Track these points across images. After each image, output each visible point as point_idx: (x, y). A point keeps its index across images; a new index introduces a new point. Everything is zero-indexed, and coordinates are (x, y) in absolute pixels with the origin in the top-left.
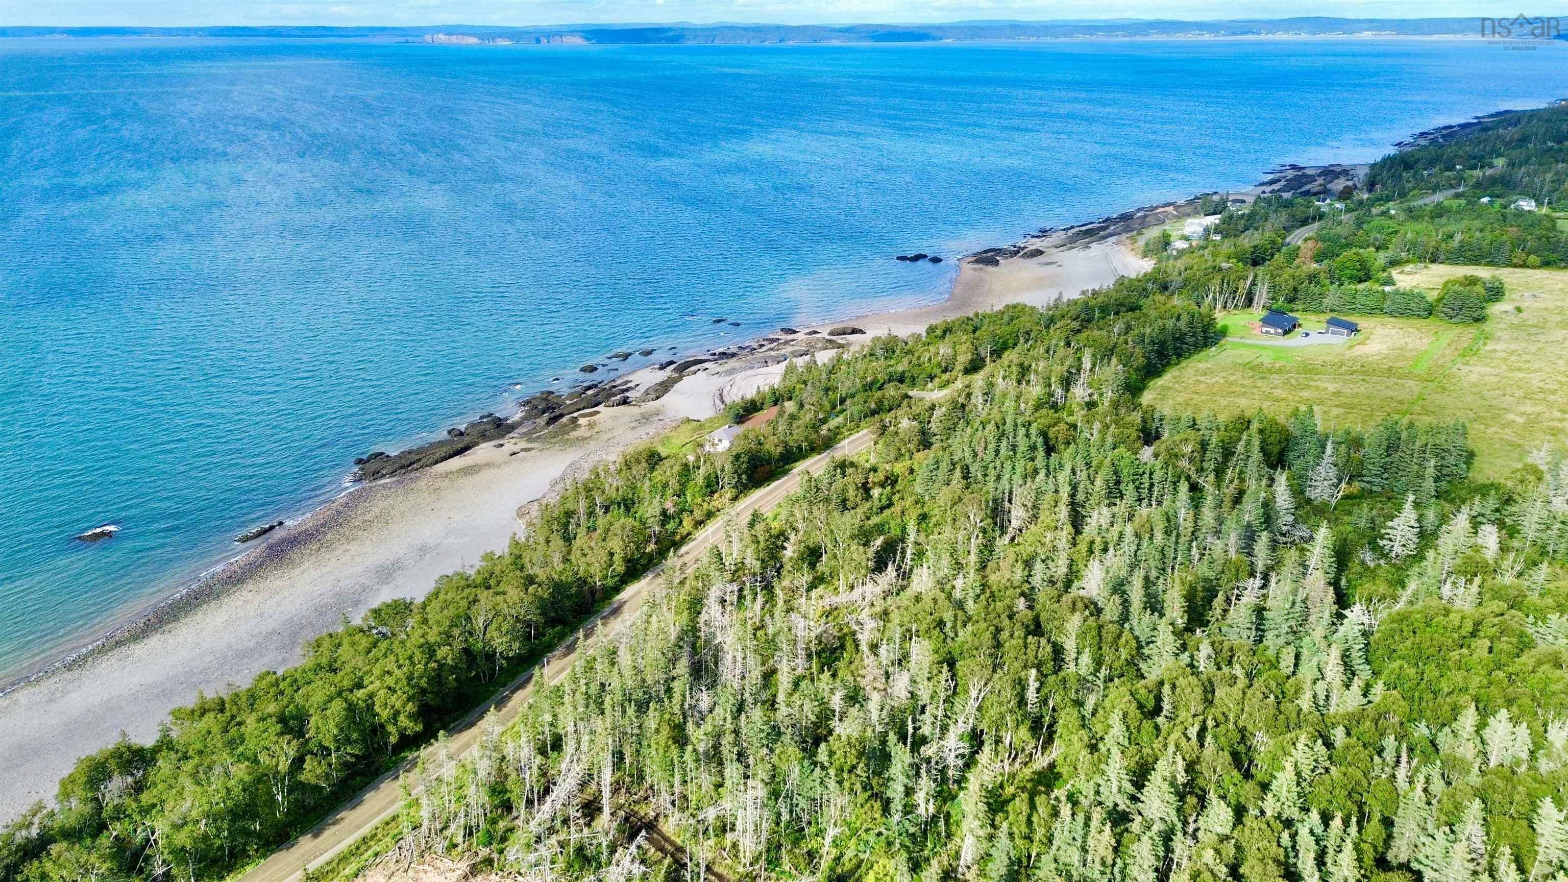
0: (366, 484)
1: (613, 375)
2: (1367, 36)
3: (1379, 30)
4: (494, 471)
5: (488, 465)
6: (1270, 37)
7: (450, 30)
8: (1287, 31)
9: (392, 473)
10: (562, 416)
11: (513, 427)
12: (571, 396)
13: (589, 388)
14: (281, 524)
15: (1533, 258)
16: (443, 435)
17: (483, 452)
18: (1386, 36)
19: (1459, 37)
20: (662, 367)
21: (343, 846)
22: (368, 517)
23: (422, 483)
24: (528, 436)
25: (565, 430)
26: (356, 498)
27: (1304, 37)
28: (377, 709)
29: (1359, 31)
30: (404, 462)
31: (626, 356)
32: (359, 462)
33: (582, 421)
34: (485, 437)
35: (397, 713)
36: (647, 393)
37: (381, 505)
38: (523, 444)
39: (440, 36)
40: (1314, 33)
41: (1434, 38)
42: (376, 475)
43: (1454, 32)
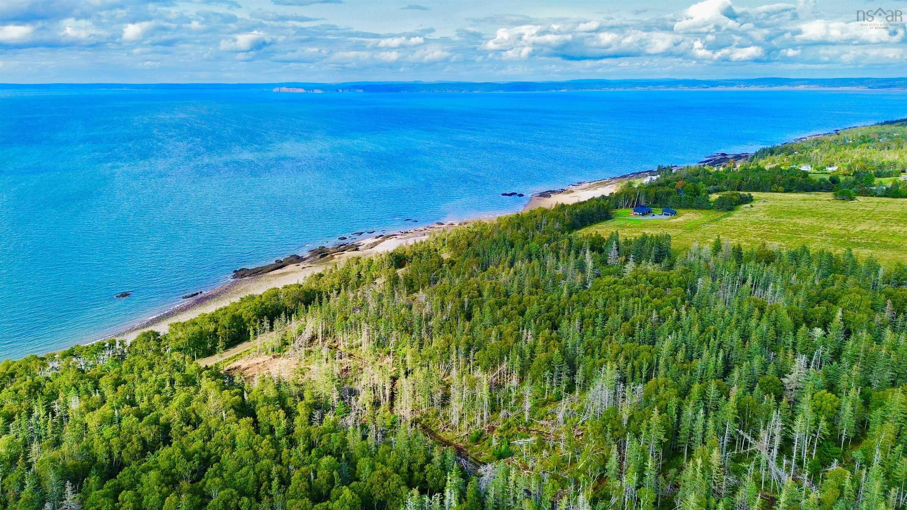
0: (238, 279)
1: (354, 240)
2: (802, 88)
3: (809, 84)
4: (295, 274)
5: (292, 272)
6: (746, 89)
7: (289, 85)
8: (756, 85)
9: (250, 276)
10: (327, 254)
11: (305, 259)
12: (333, 248)
13: (342, 245)
14: (201, 292)
15: (781, 188)
16: (274, 262)
17: (291, 267)
18: (813, 88)
19: (854, 88)
20: (377, 238)
21: (230, 356)
22: (239, 290)
23: (264, 279)
24: (311, 262)
25: (328, 260)
26: (234, 284)
27: (766, 89)
28: (243, 317)
29: (798, 85)
30: (255, 271)
31: (361, 233)
32: (235, 271)
33: (336, 256)
34: (291, 262)
35: (250, 319)
36: (367, 246)
37: (245, 286)
38: (309, 265)
39: (284, 88)
40: (770, 86)
41: (840, 89)
42: (243, 276)
43: (852, 85)
